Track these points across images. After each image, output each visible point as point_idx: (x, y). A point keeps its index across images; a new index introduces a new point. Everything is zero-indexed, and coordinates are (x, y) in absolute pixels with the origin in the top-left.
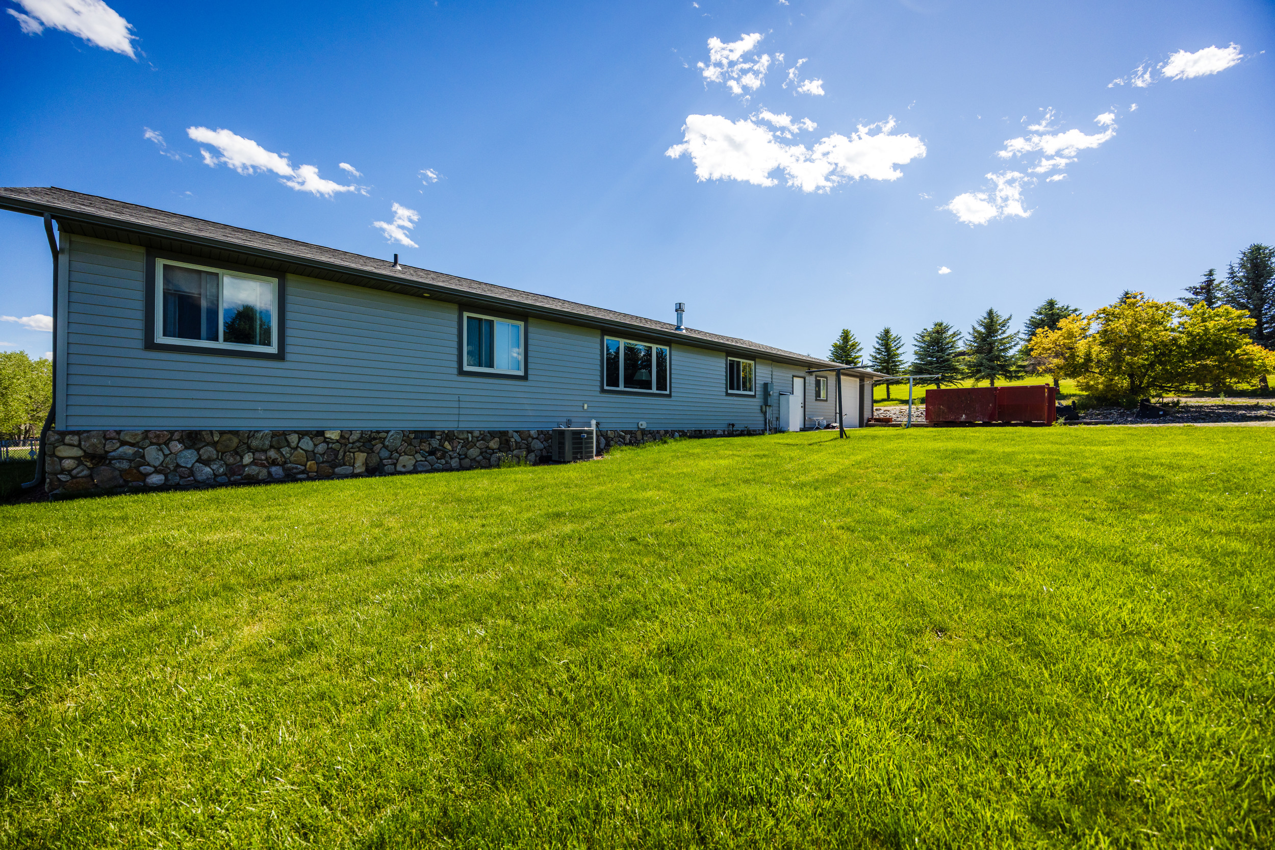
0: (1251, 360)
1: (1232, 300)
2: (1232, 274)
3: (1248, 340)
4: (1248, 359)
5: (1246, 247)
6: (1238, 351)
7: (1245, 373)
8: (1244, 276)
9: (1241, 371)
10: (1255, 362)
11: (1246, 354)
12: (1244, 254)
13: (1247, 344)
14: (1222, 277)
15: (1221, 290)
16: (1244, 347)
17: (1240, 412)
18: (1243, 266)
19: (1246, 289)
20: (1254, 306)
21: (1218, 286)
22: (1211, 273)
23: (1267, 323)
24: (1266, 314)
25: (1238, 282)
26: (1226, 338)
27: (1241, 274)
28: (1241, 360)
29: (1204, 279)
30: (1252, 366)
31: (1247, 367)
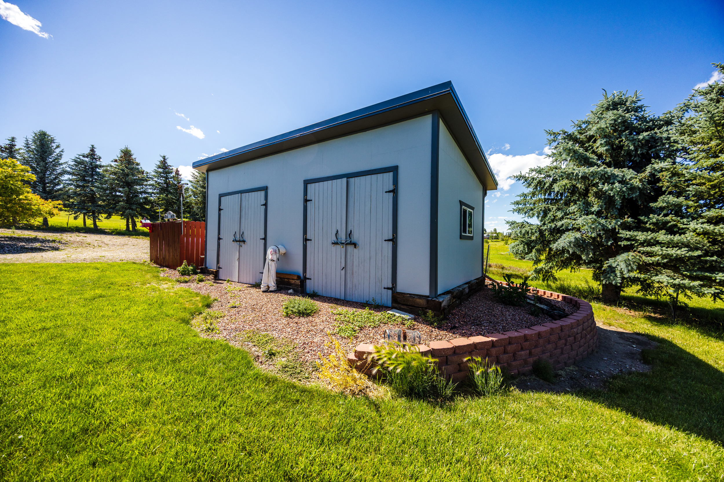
0: (30, 204)
1: (25, 162)
2: (27, 145)
3: (28, 190)
4: (28, 204)
5: (37, 130)
6: (21, 197)
7: (25, 214)
8: (35, 149)
9: (22, 212)
10: (33, 207)
11: (27, 200)
12: (36, 134)
13: (28, 192)
14: (20, 144)
15: (19, 153)
16: (26, 194)
17: (21, 244)
18: (34, 142)
19: (36, 158)
20: (41, 170)
21: (17, 150)
22: (13, 139)
23: (48, 183)
24: (48, 177)
25: (31, 151)
26: (12, 184)
27: (34, 147)
28: (22, 203)
29: (8, 142)
30: (31, 209)
31: (28, 209)
